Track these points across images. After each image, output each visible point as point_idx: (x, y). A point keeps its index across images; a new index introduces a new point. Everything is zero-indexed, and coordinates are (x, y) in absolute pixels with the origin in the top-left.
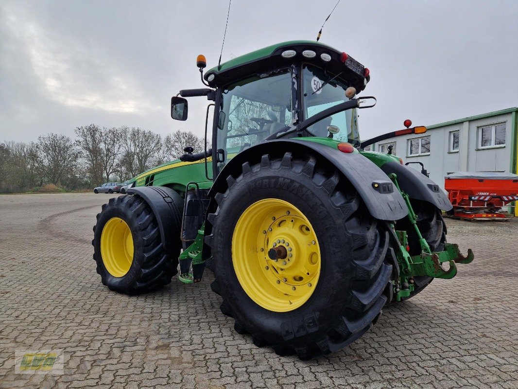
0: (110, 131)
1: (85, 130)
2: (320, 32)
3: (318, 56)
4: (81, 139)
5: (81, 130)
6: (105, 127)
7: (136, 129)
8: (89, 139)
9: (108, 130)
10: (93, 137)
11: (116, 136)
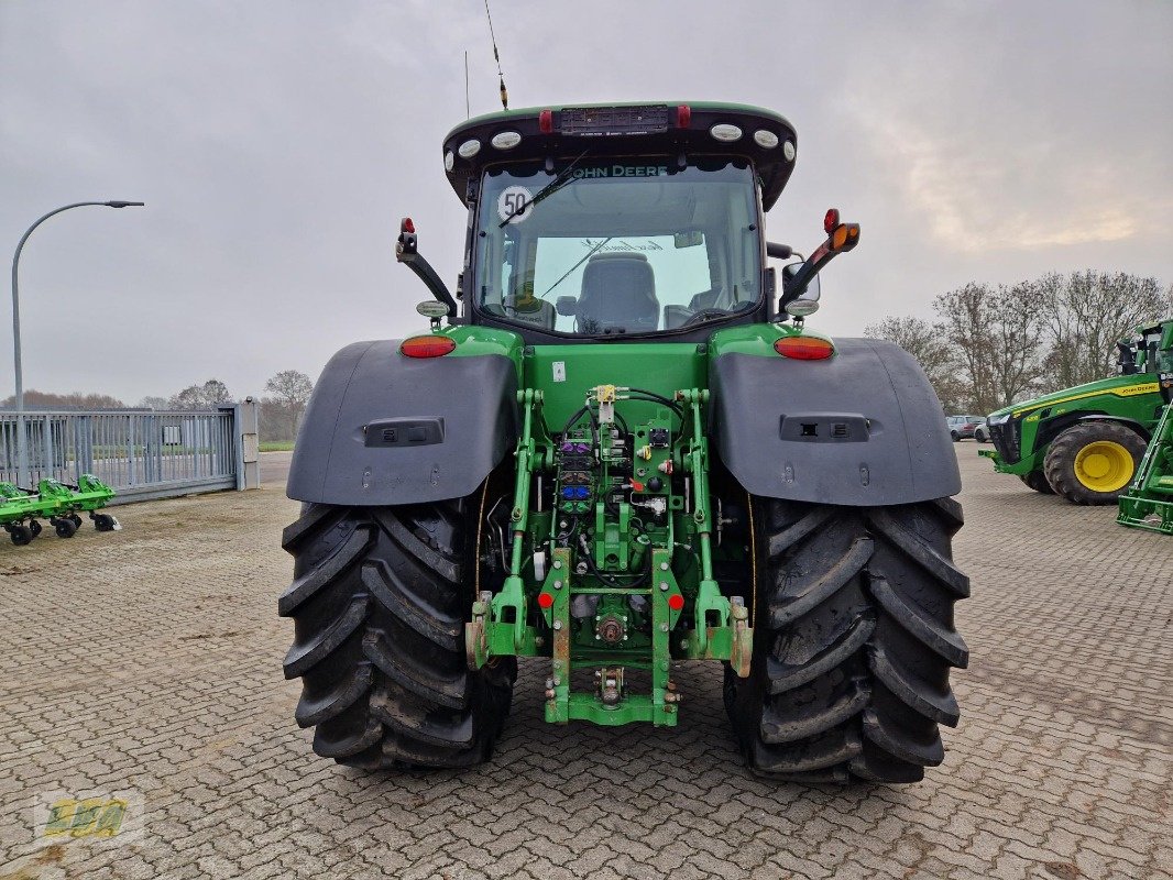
0: (1016, 291)
1: (956, 300)
2: (503, 88)
3: (487, 147)
4: (947, 321)
5: (947, 302)
6: (1004, 284)
7: (1084, 274)
8: (965, 317)
9: (1009, 291)
10: (974, 312)
11: (1029, 300)
